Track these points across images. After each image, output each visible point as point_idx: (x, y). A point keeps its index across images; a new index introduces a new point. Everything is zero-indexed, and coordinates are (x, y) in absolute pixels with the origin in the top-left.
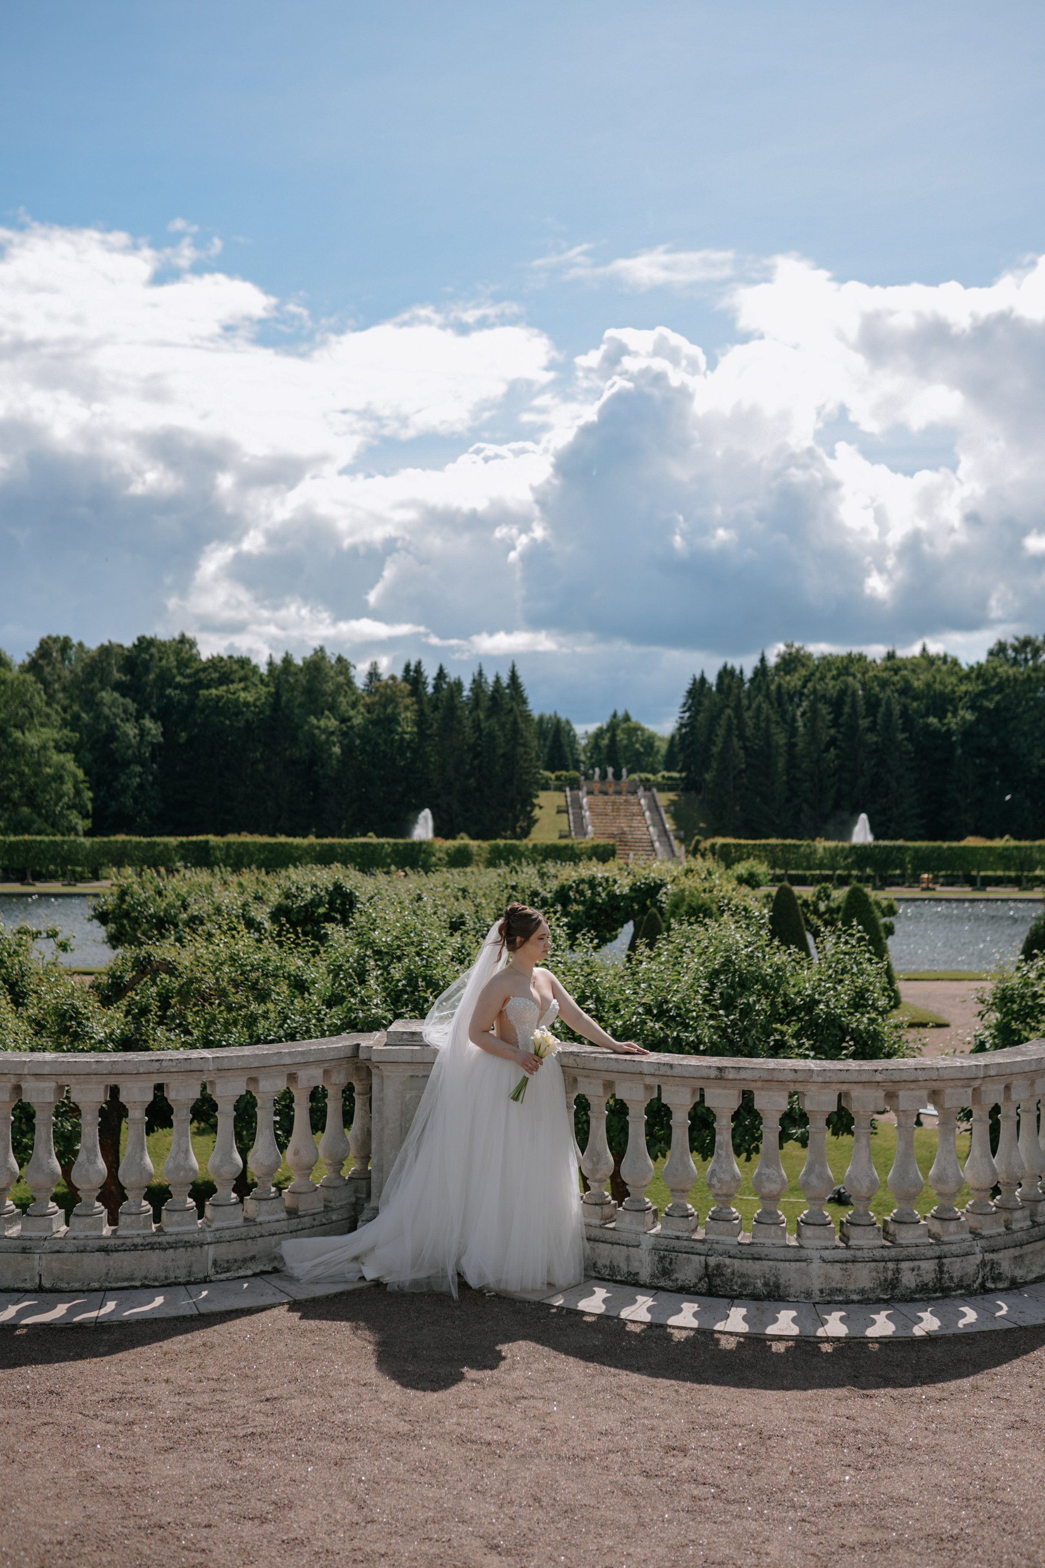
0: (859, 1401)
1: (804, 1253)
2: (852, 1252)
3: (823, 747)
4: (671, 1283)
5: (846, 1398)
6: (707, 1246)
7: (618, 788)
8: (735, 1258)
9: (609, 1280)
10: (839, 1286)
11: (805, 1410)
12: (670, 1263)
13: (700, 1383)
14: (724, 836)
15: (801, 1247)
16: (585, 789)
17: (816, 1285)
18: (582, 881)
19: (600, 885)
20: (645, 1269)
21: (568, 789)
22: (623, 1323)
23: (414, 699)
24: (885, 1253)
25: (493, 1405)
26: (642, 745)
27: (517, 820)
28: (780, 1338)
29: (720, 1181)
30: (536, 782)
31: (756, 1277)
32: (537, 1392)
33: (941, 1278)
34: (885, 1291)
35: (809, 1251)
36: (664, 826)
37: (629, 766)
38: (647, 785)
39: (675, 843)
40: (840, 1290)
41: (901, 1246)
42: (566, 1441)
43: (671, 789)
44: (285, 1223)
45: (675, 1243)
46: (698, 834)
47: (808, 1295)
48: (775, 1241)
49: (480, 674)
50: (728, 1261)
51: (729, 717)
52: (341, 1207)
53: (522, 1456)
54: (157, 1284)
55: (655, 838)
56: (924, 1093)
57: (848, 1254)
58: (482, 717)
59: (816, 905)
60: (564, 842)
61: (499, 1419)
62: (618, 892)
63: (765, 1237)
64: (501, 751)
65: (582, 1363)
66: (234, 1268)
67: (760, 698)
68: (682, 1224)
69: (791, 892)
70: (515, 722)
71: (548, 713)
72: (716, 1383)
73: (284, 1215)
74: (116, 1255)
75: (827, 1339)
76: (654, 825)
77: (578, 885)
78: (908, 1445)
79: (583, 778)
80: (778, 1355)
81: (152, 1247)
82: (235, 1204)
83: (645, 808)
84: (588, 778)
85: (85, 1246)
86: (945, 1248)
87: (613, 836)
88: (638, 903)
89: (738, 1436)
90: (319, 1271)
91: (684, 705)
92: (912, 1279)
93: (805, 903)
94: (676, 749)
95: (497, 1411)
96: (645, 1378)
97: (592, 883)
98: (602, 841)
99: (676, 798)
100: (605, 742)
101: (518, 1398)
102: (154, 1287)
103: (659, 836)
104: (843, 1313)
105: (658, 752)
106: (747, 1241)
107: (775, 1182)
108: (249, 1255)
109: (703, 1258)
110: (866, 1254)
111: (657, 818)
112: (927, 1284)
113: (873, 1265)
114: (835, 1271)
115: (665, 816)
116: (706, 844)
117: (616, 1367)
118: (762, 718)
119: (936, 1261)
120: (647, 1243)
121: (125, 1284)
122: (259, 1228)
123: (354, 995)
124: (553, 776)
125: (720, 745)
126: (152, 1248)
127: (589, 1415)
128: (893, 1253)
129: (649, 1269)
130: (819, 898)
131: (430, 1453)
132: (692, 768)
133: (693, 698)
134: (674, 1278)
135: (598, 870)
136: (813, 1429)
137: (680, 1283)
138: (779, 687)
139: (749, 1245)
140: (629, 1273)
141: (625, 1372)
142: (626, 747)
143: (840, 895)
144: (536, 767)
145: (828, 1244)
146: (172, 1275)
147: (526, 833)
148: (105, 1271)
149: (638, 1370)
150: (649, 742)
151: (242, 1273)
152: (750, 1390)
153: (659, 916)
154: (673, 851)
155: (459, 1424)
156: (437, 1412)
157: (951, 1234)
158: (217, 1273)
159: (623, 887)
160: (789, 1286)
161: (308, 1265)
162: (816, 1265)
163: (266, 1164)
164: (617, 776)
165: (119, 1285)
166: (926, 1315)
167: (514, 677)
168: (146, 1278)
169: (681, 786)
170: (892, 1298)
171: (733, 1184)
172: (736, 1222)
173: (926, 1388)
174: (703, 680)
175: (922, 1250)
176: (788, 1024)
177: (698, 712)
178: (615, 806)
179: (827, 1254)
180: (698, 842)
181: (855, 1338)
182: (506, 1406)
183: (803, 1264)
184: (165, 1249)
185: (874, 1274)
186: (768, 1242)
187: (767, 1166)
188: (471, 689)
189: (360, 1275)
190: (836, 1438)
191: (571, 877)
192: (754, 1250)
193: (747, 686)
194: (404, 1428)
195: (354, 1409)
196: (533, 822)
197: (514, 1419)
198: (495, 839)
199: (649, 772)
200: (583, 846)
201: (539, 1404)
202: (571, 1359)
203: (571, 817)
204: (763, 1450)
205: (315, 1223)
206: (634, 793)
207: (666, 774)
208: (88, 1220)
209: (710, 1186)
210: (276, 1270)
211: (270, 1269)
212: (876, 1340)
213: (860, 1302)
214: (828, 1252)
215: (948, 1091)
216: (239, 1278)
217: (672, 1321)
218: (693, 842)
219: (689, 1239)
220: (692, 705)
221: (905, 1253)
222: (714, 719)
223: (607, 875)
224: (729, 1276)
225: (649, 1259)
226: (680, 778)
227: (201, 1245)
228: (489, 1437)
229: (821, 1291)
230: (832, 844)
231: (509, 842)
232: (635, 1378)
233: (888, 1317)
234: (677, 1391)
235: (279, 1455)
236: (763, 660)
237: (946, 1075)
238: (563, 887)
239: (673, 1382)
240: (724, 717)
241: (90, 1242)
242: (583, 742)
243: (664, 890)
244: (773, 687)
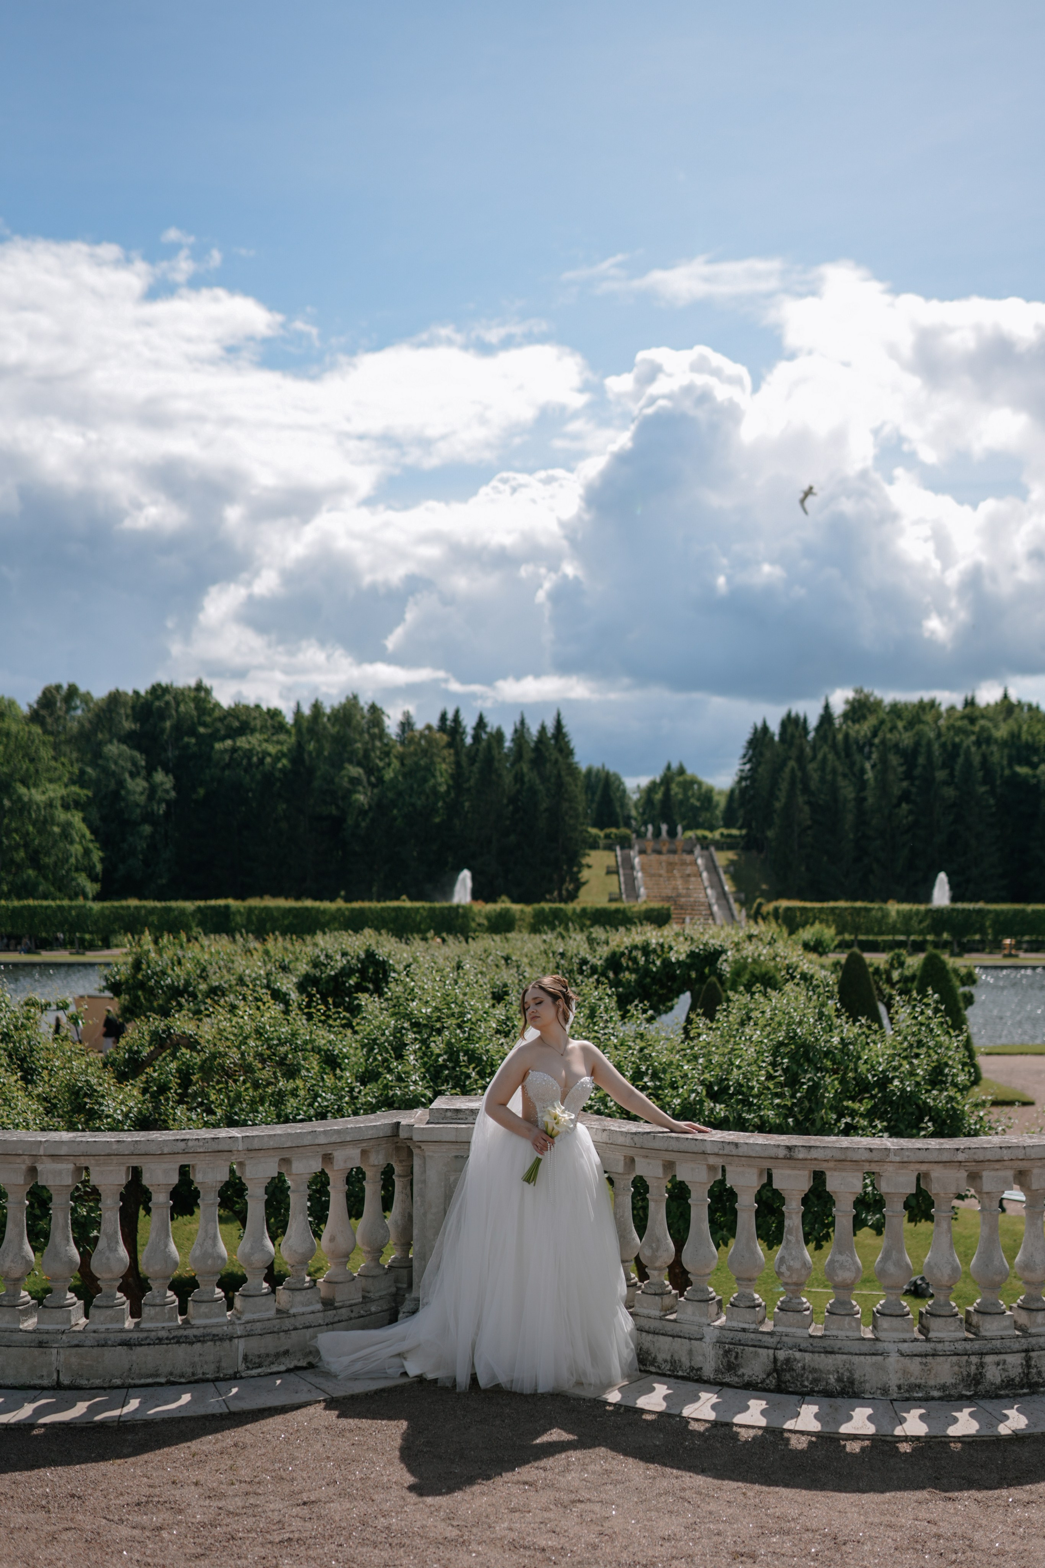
0: (941, 1504)
1: (880, 1346)
2: (932, 1345)
3: (894, 801)
4: (736, 1379)
5: (927, 1501)
6: (775, 1339)
7: (673, 847)
8: (806, 1351)
9: (670, 1376)
10: (918, 1381)
11: (882, 1514)
12: (736, 1358)
13: (769, 1485)
14: (789, 898)
15: (877, 1339)
16: (637, 848)
17: (893, 1380)
18: (635, 947)
19: (655, 951)
20: (709, 1363)
21: (618, 848)
22: (686, 1421)
23: (452, 751)
24: (968, 1346)
25: (546, 1509)
26: (698, 800)
27: (563, 881)
28: (855, 1437)
29: (789, 1268)
30: (584, 841)
31: (829, 1372)
32: (594, 1495)
33: (1028, 1373)
34: (968, 1387)
35: (885, 1344)
36: (723, 888)
37: (685, 823)
38: (705, 844)
39: (735, 907)
40: (919, 1386)
41: (984, 1338)
42: (626, 1547)
43: (730, 847)
44: (321, 1314)
45: (741, 1335)
46: (761, 896)
47: (885, 1391)
48: (850, 1334)
49: (522, 722)
50: (798, 1355)
51: (793, 770)
52: (381, 1298)
53: (579, 1563)
54: (183, 1380)
55: (713, 901)
56: (1010, 1174)
57: (928, 1347)
58: (525, 770)
59: (888, 973)
60: (614, 906)
61: (554, 1523)
62: (673, 960)
63: (838, 1329)
64: (544, 806)
65: (641, 1464)
66: (266, 1363)
67: (825, 749)
68: (748, 1315)
69: (862, 960)
70: (559, 776)
71: (597, 765)
72: (786, 1486)
73: (319, 1306)
74: (139, 1349)
75: (906, 1439)
76: (712, 887)
77: (630, 952)
78: (993, 1551)
79: (634, 836)
80: (852, 1455)
81: (178, 1340)
82: (266, 1294)
83: (702, 868)
84: (641, 836)
85: (106, 1340)
86: (1033, 1340)
87: (668, 899)
88: (697, 971)
89: (811, 1542)
90: (358, 1366)
91: (744, 756)
92: (997, 1374)
93: (877, 971)
94: (735, 805)
95: (551, 1515)
96: (710, 1480)
97: (646, 949)
98: (655, 905)
99: (735, 858)
100: (658, 796)
101: (573, 1502)
102: (181, 1383)
103: (718, 899)
104: (923, 1411)
105: (717, 805)
106: (819, 1334)
107: (849, 1270)
108: (282, 1349)
109: (771, 1352)
110: (947, 1347)
111: (715, 879)
112: (1013, 1380)
113: (955, 1358)
114: (914, 1365)
115: (724, 877)
116: (769, 907)
117: (679, 1468)
118: (828, 769)
119: (1023, 1354)
120: (711, 1336)
121: (150, 1381)
122: (292, 1320)
123: (390, 1071)
124: (602, 834)
125: (783, 800)
126: (178, 1342)
127: (650, 1520)
128: (977, 1346)
129: (713, 1364)
130: (892, 966)
131: (480, 1559)
132: (754, 824)
133: (754, 749)
134: (740, 1373)
135: (652, 935)
136: (892, 1534)
137: (746, 1378)
138: (847, 736)
139: (821, 1337)
140: (692, 1368)
141: (688, 1474)
142: (681, 803)
143: (914, 962)
144: (583, 824)
145: (907, 1336)
146: (199, 1371)
147: (572, 896)
148: (127, 1367)
149: (703, 1471)
150: (707, 797)
151: (275, 1368)
152: (823, 1493)
153: (718, 985)
154: (732, 916)
155: (511, 1529)
156: (487, 1517)
157: (1039, 1326)
158: (248, 1368)
159: (680, 952)
160: (864, 1382)
161: (346, 1360)
162: (893, 1361)
163: (300, 1251)
164: (672, 833)
165: (143, 1381)
166: (1012, 1413)
167: (559, 726)
168: (171, 1374)
169: (742, 844)
170: (975, 1394)
171: (804, 1272)
172: (807, 1313)
173: (1012, 1490)
174: (765, 728)
175: (1007, 1342)
176: (860, 1101)
177: (759, 764)
178: (671, 865)
179: (905, 1347)
180: (760, 905)
181: (935, 1437)
182: (561, 1510)
183: (880, 1358)
184: (192, 1343)
185: (956, 1368)
186: (842, 1334)
187: (840, 1253)
188: (513, 740)
189: (402, 1371)
190: (917, 1544)
191: (622, 943)
192: (826, 1343)
193: (812, 735)
194: (452, 1533)
195: (397, 1512)
196: (579, 885)
197: (570, 1523)
198: (539, 902)
199: (706, 829)
200: (636, 909)
201: (597, 1508)
202: (630, 1460)
203: (622, 879)
204: (838, 1556)
205: (353, 1315)
206: (691, 852)
207: (726, 831)
208: (109, 1312)
209: (779, 1274)
210: (311, 1366)
211: (304, 1364)
212: (958, 1439)
213: (940, 1399)
214: (906, 1345)
215: (1036, 1171)
216: (271, 1374)
217: (738, 1419)
218: (755, 905)
219: (756, 1331)
220: (753, 756)
221: (990, 1346)
222: (777, 770)
223: (661, 940)
224: (799, 1371)
225: (713, 1352)
226: (741, 836)
227: (231, 1339)
228: (543, 1543)
229: (899, 1387)
230: (906, 907)
231: (557, 905)
232: (700, 1480)
233: (971, 1415)
234: (744, 1494)
235: (318, 1561)
236: (827, 707)
237: (1033, 1154)
238: (614, 954)
239: (740, 1484)
240: (787, 770)
241: (112, 1336)
242: (635, 797)
243: (724, 957)
244: (840, 737)
